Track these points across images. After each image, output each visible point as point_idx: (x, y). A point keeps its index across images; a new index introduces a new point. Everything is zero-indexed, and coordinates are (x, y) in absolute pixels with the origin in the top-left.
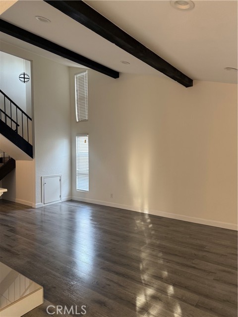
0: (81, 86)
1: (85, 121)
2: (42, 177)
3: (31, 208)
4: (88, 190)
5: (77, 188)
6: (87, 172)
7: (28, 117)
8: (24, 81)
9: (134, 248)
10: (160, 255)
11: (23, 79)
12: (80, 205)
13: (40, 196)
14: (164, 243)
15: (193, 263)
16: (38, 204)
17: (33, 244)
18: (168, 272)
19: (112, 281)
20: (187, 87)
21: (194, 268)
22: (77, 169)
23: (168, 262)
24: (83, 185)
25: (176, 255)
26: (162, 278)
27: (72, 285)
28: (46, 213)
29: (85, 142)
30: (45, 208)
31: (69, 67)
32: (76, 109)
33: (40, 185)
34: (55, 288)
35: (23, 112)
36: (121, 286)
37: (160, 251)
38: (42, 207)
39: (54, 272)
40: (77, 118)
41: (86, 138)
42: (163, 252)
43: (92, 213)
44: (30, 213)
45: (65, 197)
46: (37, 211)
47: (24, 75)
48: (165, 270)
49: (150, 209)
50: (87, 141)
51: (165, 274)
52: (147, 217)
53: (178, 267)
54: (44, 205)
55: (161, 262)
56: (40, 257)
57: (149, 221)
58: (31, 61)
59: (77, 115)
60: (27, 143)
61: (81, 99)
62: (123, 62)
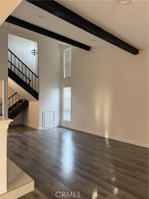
0: (67, 56)
1: (69, 77)
2: (43, 112)
3: (37, 130)
4: (70, 121)
5: (64, 119)
6: (70, 109)
7: (36, 76)
8: (34, 55)
9: (95, 160)
10: (112, 166)
11: (33, 53)
12: (65, 130)
13: (42, 123)
14: (116, 158)
15: (134, 174)
16: (40, 128)
17: (34, 153)
18: (116, 178)
19: (78, 181)
20: (134, 55)
21: (135, 177)
22: (64, 107)
23: (116, 171)
24: (67, 117)
25: (123, 167)
26: (111, 182)
27: (53, 181)
28: (45, 134)
29: (69, 91)
30: (44, 130)
31: (61, 45)
32: (64, 70)
33: (42, 117)
34: (42, 181)
35: (33, 73)
36: (84, 184)
37: (112, 164)
38: (43, 130)
39: (43, 171)
40: (65, 76)
41: (70, 88)
42: (114, 164)
43: (72, 135)
44: (35, 133)
45: (56, 124)
46: (39, 132)
47: (34, 50)
48: (114, 177)
49: (109, 135)
50: (70, 90)
51: (114, 179)
52: (107, 140)
53: (123, 176)
54: (44, 129)
55: (112, 171)
56: (37, 161)
57: (108, 143)
58: (38, 42)
59: (64, 74)
60: (35, 91)
61: (67, 64)
62: (92, 40)
